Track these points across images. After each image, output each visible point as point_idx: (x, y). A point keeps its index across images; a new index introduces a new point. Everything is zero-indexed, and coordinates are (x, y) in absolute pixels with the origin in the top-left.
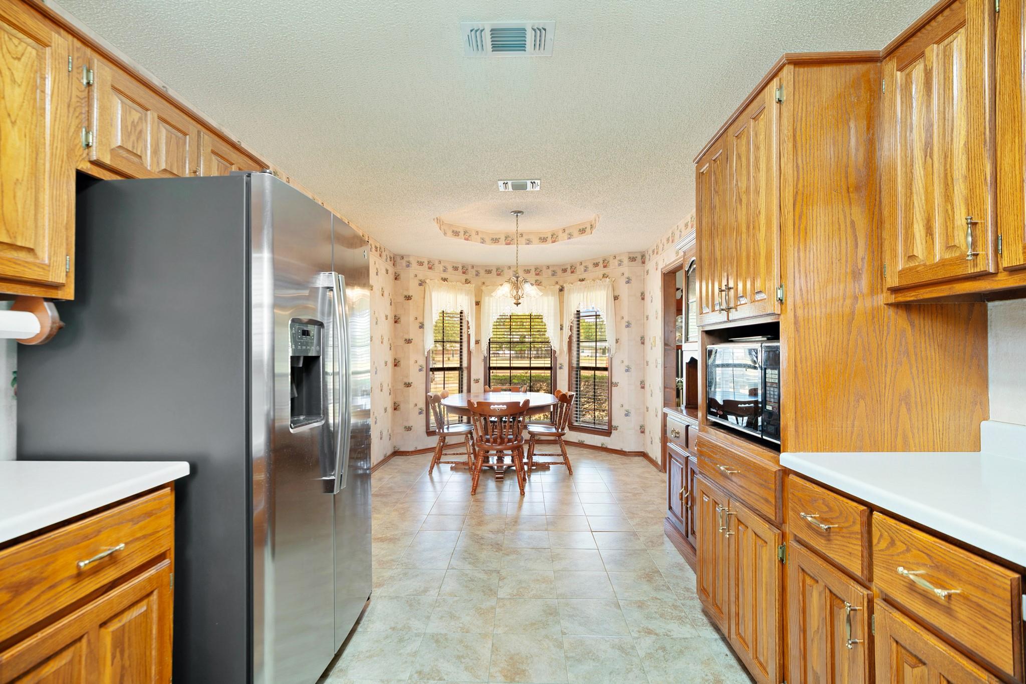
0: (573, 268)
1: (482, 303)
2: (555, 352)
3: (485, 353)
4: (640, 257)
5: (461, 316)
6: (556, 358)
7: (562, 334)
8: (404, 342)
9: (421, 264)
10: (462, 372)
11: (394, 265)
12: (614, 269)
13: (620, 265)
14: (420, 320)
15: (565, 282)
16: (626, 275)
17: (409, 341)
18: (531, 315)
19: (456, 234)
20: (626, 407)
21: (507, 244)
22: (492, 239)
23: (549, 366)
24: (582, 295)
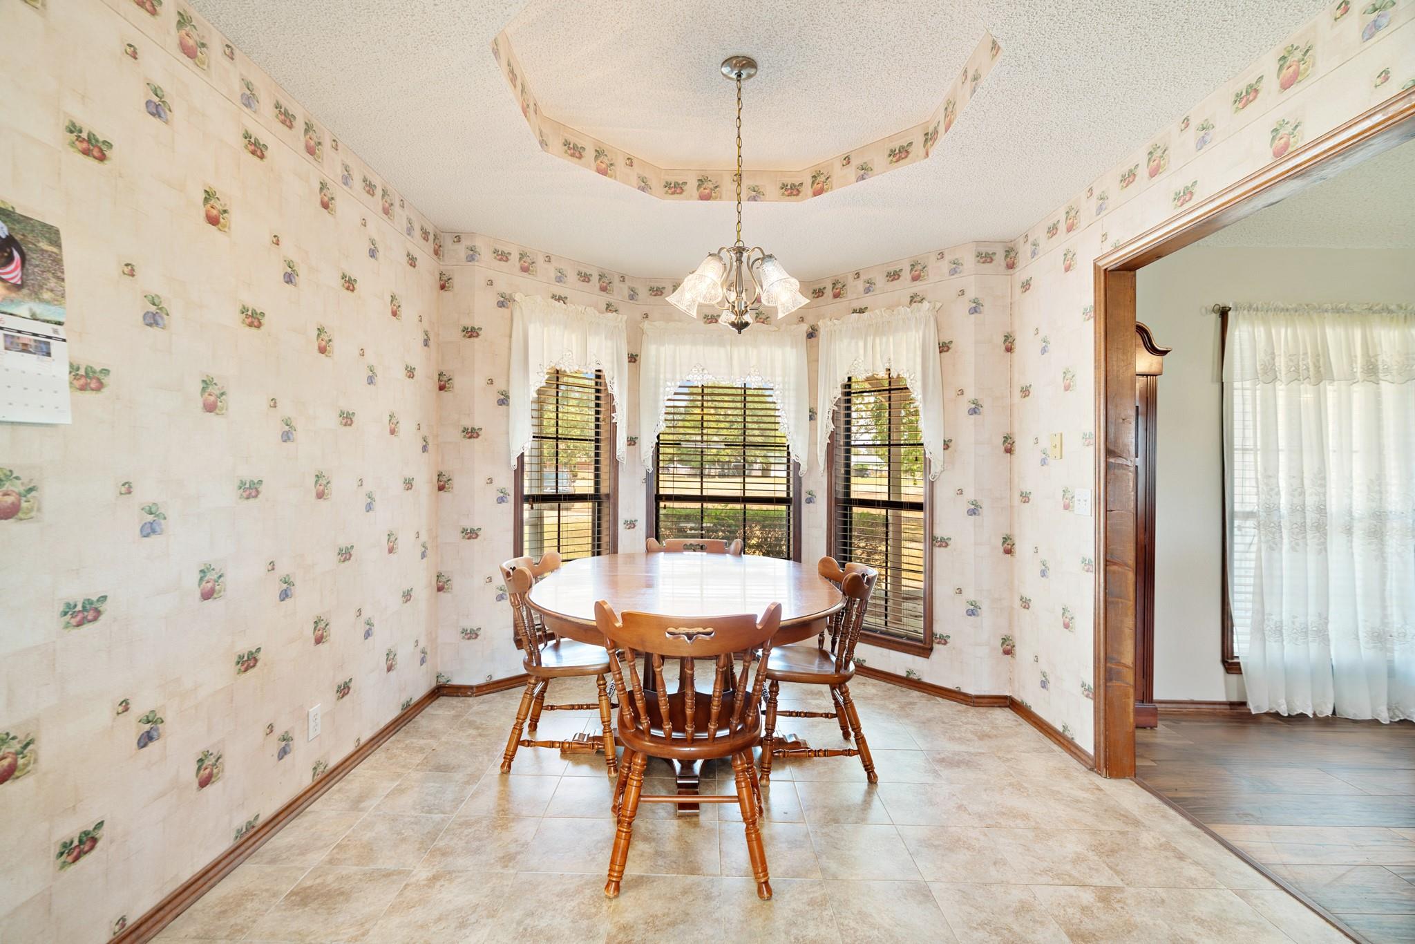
0: (840, 286)
1: (643, 360)
2: (798, 466)
3: (649, 465)
4: (1003, 254)
5: (597, 384)
6: (800, 479)
7: (813, 430)
8: (459, 435)
9: (503, 256)
10: (599, 505)
11: (436, 253)
12: (937, 282)
13: (953, 272)
14: (500, 385)
15: (819, 317)
16: (972, 293)
17: (472, 433)
18: (745, 389)
19: (575, 151)
20: (970, 595)
21: (703, 198)
22: (667, 185)
23: (784, 495)
24: (861, 344)
